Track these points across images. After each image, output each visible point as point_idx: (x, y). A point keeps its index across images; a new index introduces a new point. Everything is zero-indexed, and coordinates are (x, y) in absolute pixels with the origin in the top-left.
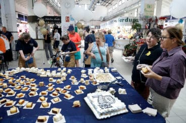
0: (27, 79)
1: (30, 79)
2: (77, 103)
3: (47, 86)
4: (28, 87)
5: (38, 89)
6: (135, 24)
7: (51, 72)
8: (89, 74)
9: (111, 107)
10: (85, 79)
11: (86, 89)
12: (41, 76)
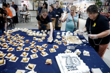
0: (19, 36)
1: (21, 36)
2: (49, 61)
3: (31, 43)
4: (18, 43)
5: (24, 45)
6: (97, 2)
7: (36, 32)
8: (62, 35)
9: (77, 69)
10: (59, 40)
11: (58, 48)
12: (29, 35)
